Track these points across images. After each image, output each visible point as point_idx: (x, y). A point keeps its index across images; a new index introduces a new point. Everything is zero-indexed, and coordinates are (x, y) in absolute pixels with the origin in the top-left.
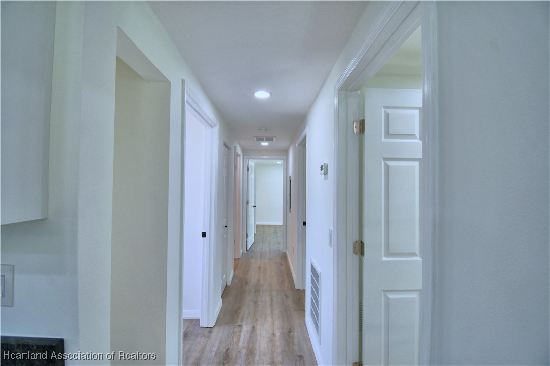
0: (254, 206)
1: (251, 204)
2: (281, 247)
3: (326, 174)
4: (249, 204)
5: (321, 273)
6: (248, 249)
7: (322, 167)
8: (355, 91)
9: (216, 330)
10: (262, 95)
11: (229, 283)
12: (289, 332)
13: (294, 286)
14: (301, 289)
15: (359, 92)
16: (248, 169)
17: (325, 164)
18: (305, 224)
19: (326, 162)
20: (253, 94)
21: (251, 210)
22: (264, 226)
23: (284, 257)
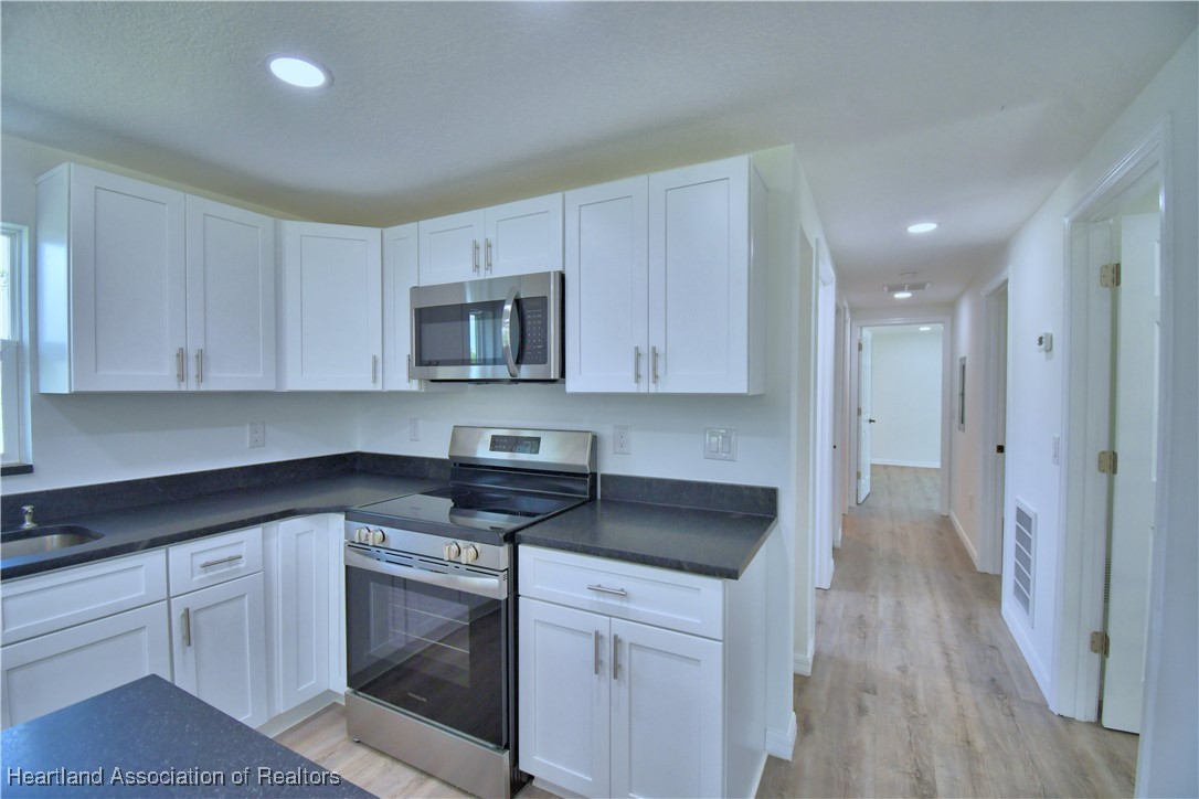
0: (871, 421)
1: (865, 416)
2: (936, 507)
3: (1049, 350)
4: (863, 415)
5: (1036, 514)
6: (860, 501)
7: (1041, 339)
8: (1103, 220)
9: (833, 593)
10: (922, 228)
11: (839, 545)
12: (969, 618)
13: (975, 567)
14: (991, 572)
15: (1111, 221)
16: (860, 347)
17: (1046, 334)
18: (1001, 449)
19: (1049, 331)
20: (906, 229)
21: (865, 426)
22: (885, 467)
23: (945, 522)
